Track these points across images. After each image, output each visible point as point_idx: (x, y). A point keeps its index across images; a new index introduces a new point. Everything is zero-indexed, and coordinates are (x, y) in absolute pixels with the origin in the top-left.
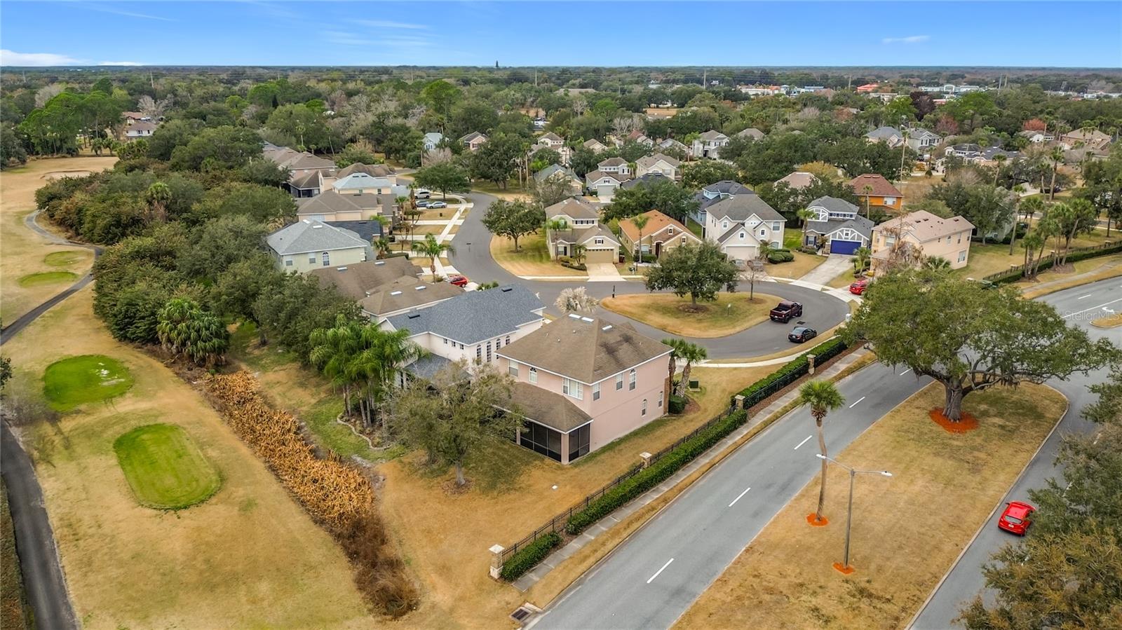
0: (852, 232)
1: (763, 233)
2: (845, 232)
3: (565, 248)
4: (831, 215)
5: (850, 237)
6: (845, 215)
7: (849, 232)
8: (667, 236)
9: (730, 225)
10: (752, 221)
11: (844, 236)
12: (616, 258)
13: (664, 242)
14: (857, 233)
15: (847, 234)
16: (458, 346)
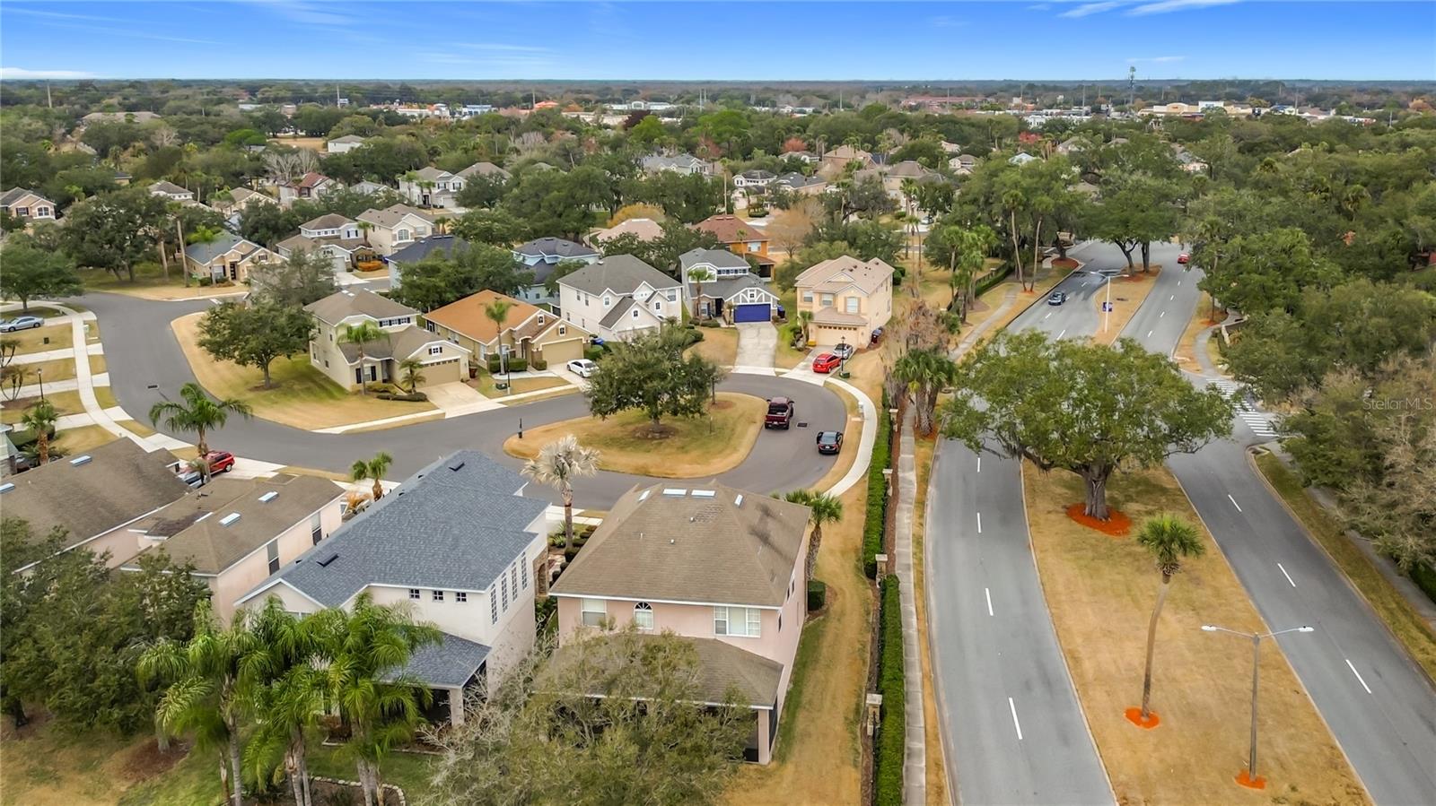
0: (758, 292)
1: (658, 306)
2: (749, 293)
3: (373, 369)
4: (719, 272)
5: (756, 299)
6: (736, 271)
7: (755, 293)
8: (535, 329)
9: (614, 301)
10: (642, 293)
11: (748, 299)
12: (465, 372)
13: (534, 336)
14: (764, 292)
15: (752, 296)
16: (450, 598)
